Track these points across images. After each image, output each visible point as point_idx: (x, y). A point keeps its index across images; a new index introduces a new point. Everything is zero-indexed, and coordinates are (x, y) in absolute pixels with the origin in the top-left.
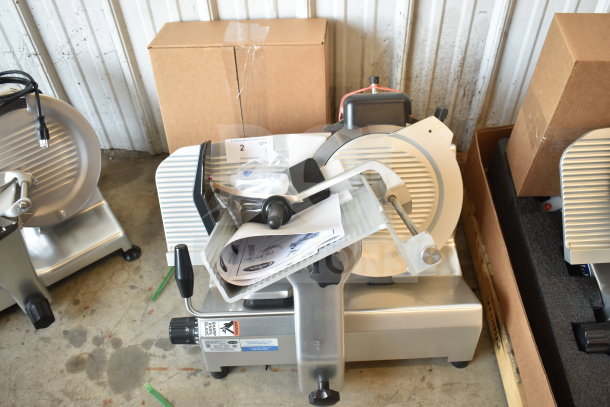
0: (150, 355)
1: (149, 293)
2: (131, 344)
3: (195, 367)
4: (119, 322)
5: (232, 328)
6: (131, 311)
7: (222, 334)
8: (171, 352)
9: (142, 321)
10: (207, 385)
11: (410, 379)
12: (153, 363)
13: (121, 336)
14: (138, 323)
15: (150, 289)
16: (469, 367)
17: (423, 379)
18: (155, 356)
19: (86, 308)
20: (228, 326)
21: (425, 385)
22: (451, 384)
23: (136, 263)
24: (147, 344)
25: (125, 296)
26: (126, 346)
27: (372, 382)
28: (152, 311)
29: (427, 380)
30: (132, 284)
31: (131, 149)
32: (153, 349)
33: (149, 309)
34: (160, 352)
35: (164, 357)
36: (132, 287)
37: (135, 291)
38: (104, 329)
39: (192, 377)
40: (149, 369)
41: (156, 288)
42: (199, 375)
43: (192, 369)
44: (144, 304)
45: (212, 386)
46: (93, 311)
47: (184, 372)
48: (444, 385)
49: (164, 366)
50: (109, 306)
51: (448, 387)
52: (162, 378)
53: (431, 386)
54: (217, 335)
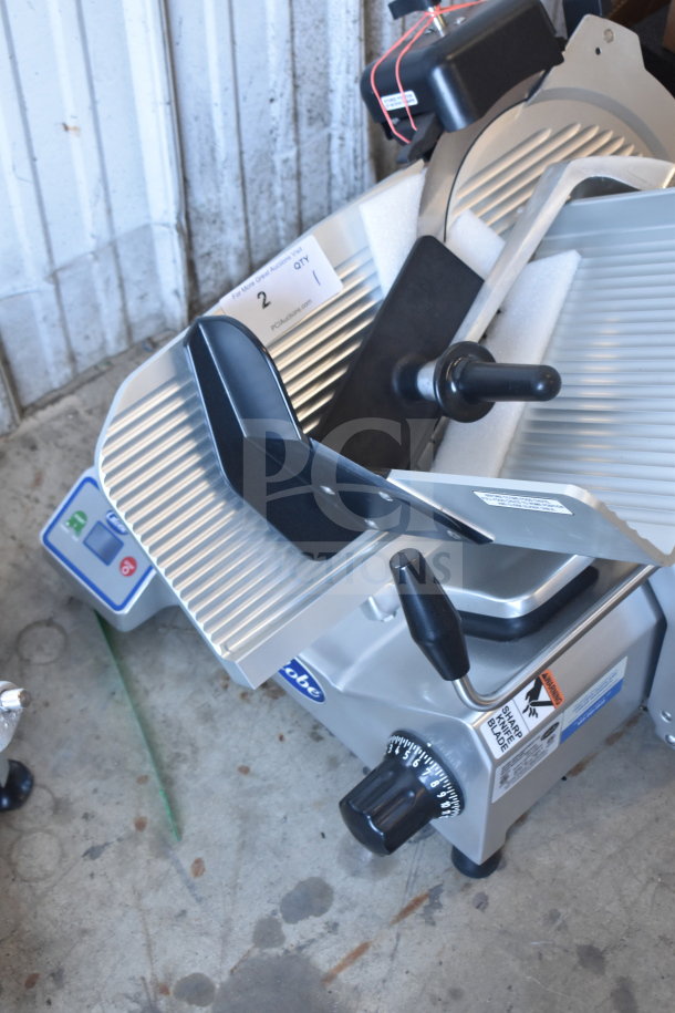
0: (300, 948)
1: (147, 834)
2: (231, 963)
3: (417, 892)
4: (149, 945)
5: (544, 696)
6: (149, 901)
7: (533, 723)
8: (336, 905)
9: (199, 900)
10: (482, 903)
12: (324, 957)
13: (188, 970)
14: (195, 911)
15: (140, 825)
18: (312, 941)
19: (32, 982)
20: (533, 695)
23: (39, 799)
24: (267, 933)
25: (99, 884)
26: (225, 977)
28: (198, 862)
30: (84, 847)
32: (293, 934)
33: (187, 864)
34: (312, 926)
35: (333, 927)
36: (93, 853)
37: (109, 856)
38: (131, 989)
39: (437, 914)
40: (330, 978)
41: (153, 811)
42: (444, 899)
43: (417, 902)
44: (162, 865)
45: (494, 897)
46: (58, 976)
47: (410, 919)
49: (356, 945)
50: (84, 932)
52: (375, 970)
54: (525, 733)
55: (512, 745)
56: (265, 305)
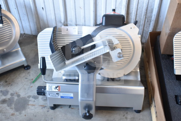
0: (30, 100)
1: (32, 81)
2: (24, 96)
3: (44, 105)
4: (20, 89)
5: (58, 88)
6: (25, 86)
8: (37, 100)
9: (28, 89)
10: (48, 111)
11: (119, 115)
12: (30, 103)
13: (20, 94)
14: (27, 90)
15: (32, 79)
16: (141, 113)
17: (124, 116)
18: (31, 101)
19: (9, 84)
21: (124, 117)
22: (134, 118)
23: (28, 71)
24: (29, 97)
25: (23, 81)
26: (22, 97)
27: (106, 115)
28: (32, 86)
29: (125, 116)
30: (26, 77)
31: (31, 34)
32: (31, 99)
33: (31, 86)
34: (33, 100)
35: (34, 101)
36: (26, 78)
37: (27, 80)
38: (15, 91)
39: (43, 108)
40: (29, 105)
41: (34, 79)
42: (46, 108)
43: (43, 106)
44: (29, 84)
45: (50, 112)
46: (11, 85)
47: (41, 107)
48: (131, 118)
49: (34, 104)
50: (18, 84)
51: (132, 119)
52: (33, 108)
53: (126, 118)
54: (53, 91)
55: (50, 90)
56: (67, 30)
